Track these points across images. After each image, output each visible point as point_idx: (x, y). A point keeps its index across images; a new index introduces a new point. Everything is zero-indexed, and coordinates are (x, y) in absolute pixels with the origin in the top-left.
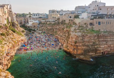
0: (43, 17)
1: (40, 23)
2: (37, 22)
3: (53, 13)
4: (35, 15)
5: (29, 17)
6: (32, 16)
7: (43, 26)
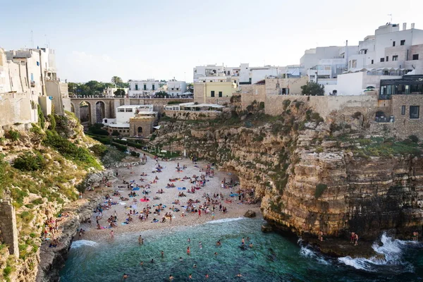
0: (170, 93)
1: (161, 117)
2: (148, 111)
3: (211, 78)
4: (141, 87)
5: (117, 93)
6: (126, 90)
7: (171, 128)
